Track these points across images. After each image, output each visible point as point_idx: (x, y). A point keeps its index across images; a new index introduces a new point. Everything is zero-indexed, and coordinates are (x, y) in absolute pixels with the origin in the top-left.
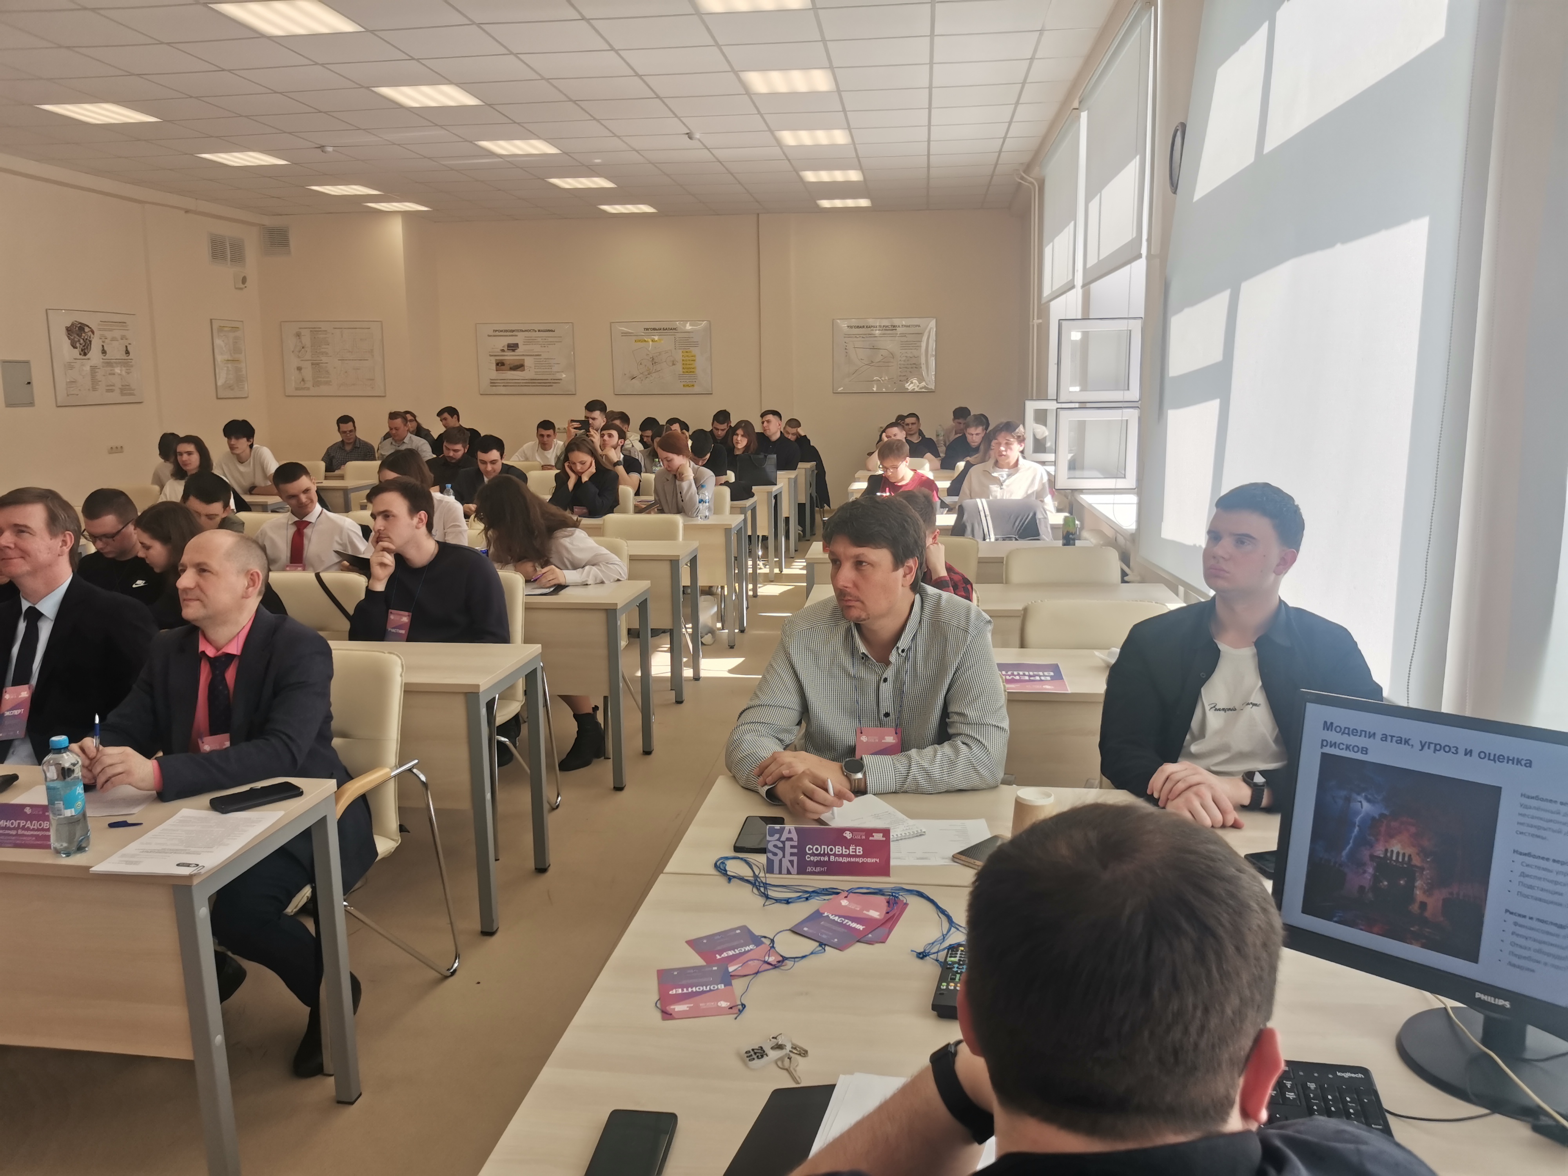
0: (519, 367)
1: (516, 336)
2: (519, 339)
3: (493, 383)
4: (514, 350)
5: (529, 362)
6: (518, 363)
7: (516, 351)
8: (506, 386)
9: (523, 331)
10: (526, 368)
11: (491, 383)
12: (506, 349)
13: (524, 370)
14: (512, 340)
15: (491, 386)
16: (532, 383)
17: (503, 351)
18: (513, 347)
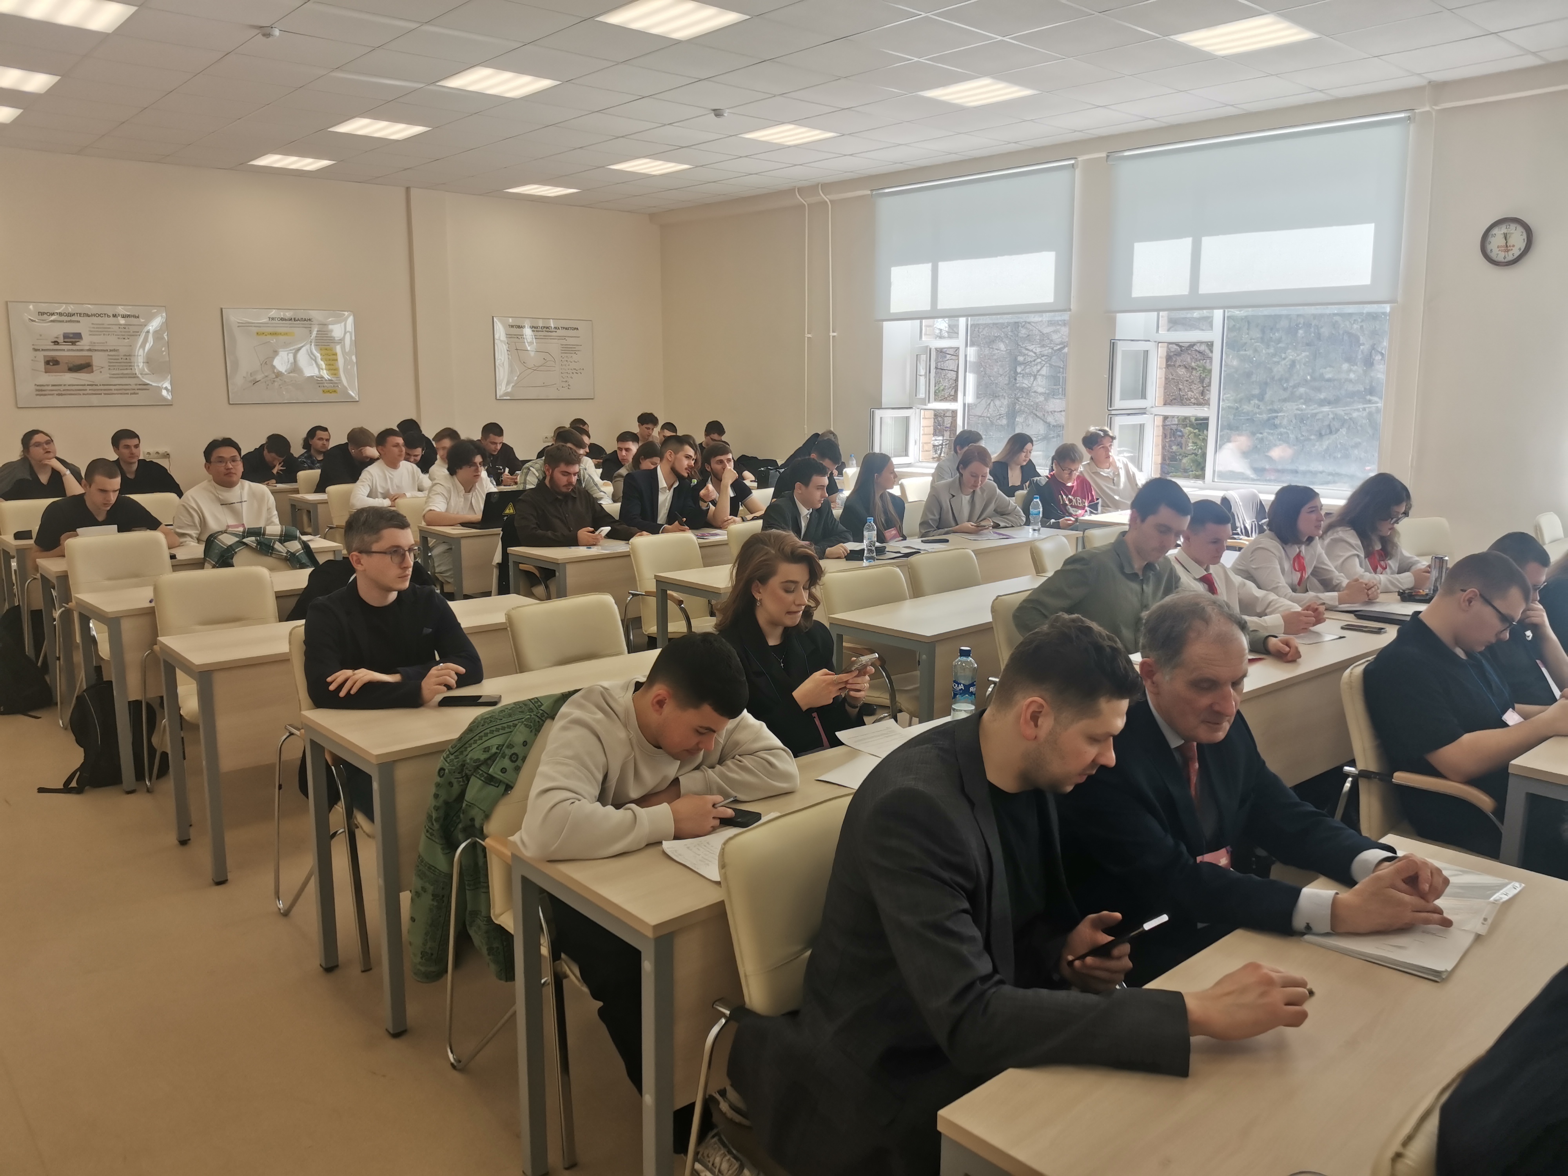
0: (84, 367)
1: (78, 322)
2: (82, 327)
3: (40, 391)
4: (73, 343)
5: (98, 360)
6: (83, 362)
7: (77, 344)
8: (62, 395)
9: (88, 316)
10: (94, 368)
11: (37, 390)
12: (61, 340)
13: (92, 372)
14: (71, 328)
15: (37, 395)
16: (105, 390)
17: (56, 343)
18: (73, 338)
